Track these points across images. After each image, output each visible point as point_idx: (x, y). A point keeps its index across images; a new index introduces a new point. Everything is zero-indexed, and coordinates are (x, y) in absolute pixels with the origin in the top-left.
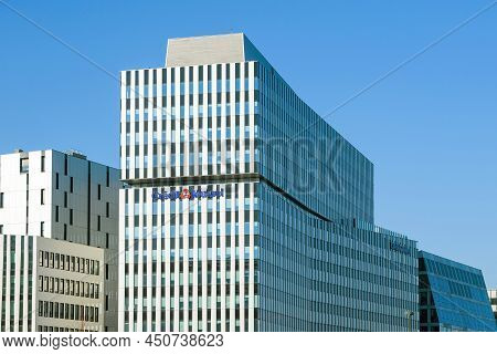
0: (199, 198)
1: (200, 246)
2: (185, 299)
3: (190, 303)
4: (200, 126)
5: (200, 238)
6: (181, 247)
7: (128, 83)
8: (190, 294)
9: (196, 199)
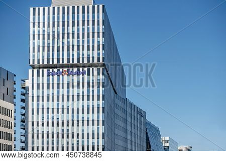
0: (73, 75)
1: (73, 100)
2: (65, 128)
3: (68, 130)
4: (73, 38)
5: (73, 96)
6: (63, 100)
7: (34, 14)
8: (68, 125)
9: (71, 76)
